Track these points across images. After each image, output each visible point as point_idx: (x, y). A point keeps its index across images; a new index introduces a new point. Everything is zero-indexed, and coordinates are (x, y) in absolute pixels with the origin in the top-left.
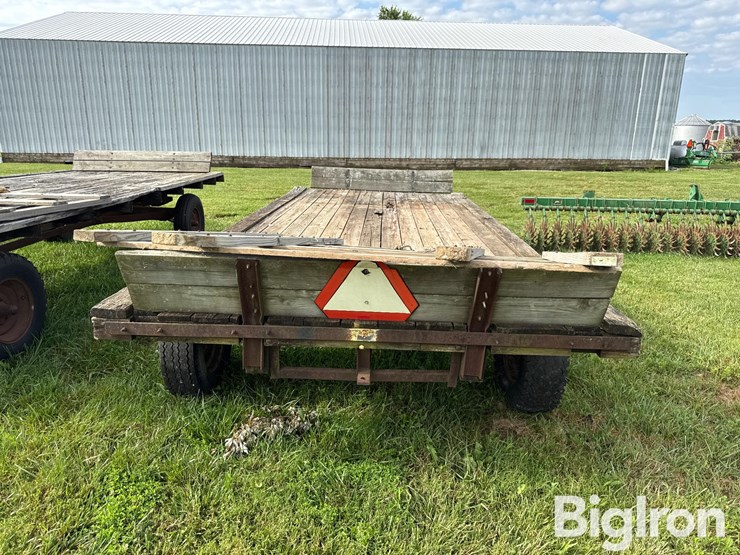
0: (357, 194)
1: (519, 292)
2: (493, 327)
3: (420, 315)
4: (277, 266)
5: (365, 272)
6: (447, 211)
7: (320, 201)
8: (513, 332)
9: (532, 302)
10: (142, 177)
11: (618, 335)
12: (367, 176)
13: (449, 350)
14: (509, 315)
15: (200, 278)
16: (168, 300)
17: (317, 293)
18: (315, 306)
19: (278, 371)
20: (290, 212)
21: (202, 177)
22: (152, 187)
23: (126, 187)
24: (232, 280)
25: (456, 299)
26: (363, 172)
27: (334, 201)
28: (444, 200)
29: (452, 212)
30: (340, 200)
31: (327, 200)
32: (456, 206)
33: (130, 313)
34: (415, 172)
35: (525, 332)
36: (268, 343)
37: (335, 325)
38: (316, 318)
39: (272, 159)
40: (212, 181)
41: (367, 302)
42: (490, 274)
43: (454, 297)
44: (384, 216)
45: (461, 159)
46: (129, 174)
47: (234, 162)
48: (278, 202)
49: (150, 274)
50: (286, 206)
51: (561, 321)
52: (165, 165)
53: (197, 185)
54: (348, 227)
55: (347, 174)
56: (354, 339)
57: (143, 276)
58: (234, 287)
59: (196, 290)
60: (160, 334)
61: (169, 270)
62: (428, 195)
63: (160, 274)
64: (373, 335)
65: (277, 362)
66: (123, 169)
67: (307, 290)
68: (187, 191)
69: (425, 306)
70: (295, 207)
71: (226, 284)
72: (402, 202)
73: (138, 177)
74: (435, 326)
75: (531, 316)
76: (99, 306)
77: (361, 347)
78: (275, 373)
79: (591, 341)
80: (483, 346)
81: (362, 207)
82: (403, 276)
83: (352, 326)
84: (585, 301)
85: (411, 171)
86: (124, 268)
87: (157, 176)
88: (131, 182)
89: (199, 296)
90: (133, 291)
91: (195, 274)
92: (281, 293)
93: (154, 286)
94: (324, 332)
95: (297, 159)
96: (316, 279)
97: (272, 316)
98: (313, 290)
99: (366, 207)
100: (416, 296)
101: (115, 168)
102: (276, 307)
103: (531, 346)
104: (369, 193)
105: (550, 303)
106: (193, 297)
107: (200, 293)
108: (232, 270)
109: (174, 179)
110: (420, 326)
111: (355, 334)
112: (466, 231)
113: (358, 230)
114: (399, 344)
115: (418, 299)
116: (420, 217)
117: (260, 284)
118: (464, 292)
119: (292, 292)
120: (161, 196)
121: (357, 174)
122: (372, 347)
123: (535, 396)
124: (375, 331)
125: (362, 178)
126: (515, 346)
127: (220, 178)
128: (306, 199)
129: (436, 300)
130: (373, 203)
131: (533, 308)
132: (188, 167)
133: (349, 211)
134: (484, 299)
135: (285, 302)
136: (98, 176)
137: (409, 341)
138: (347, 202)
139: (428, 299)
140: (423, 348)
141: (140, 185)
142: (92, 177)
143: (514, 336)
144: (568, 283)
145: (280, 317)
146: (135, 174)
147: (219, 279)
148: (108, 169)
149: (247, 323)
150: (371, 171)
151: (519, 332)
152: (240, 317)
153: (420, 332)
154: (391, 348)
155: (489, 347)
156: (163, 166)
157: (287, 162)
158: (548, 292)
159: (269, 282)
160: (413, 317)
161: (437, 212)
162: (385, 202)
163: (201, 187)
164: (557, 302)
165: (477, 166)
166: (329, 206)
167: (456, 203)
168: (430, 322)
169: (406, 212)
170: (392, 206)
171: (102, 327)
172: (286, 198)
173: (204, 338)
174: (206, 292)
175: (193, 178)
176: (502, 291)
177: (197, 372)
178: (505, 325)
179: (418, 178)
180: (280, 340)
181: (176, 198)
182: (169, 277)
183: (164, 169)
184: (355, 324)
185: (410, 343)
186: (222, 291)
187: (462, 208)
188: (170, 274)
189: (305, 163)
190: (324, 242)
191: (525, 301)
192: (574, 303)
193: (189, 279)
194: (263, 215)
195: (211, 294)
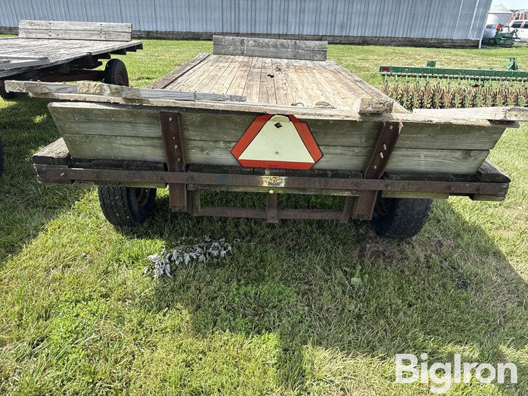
0: (251, 59)
1: (413, 144)
2: (386, 175)
3: (323, 164)
4: (197, 118)
5: (278, 126)
6: (325, 75)
7: (221, 65)
8: (403, 179)
9: (423, 153)
10: (76, 44)
11: (490, 182)
12: (258, 45)
13: (346, 194)
14: (401, 164)
15: (127, 129)
16: (101, 149)
17: (233, 144)
18: (231, 155)
19: (199, 210)
20: (198, 73)
21: (125, 45)
22: (84, 52)
23: (62, 51)
24: (157, 131)
25: (357, 150)
26: (255, 41)
27: (233, 65)
28: (321, 66)
29: (330, 76)
30: (237, 65)
31: (227, 64)
32: (331, 71)
33: (68, 161)
34: (297, 41)
35: (413, 179)
36: (191, 188)
37: (249, 173)
38: (231, 166)
39: (178, 33)
40: (133, 49)
41: (277, 153)
42: (392, 127)
43: (355, 149)
44: (275, 78)
45: (326, 36)
46: (65, 41)
47: (149, 35)
48: (187, 65)
49: (82, 125)
50: (194, 69)
51: (444, 169)
52: (95, 34)
53: (121, 51)
54: (248, 87)
55: (242, 42)
56: (265, 184)
57: (76, 127)
58: (159, 138)
59: (125, 141)
60: (95, 179)
61: (99, 121)
62: (307, 62)
63: (92, 125)
64: (282, 182)
65: (198, 203)
66: (60, 36)
67: (225, 142)
68: (113, 57)
69: (328, 156)
70: (201, 69)
71: (152, 135)
72: (288, 67)
73: (73, 44)
74: (336, 174)
75: (420, 165)
76: (39, 154)
77: (271, 192)
78: (197, 212)
79: (468, 186)
80: (376, 191)
81: (256, 70)
82: (312, 130)
83: (263, 174)
84: (468, 152)
85: (294, 41)
86: (58, 119)
87: (88, 43)
88: (67, 48)
89: (128, 145)
90: (70, 141)
91: (122, 125)
92: (201, 144)
93: (87, 136)
94: (240, 179)
95: (198, 34)
96: (233, 132)
97: (193, 164)
98: (230, 142)
99: (259, 70)
100: (321, 147)
101: (54, 36)
102: (196, 156)
103: (418, 191)
104: (260, 59)
105: (438, 153)
106: (122, 146)
107: (128, 143)
108: (156, 122)
109: (102, 46)
110: (323, 174)
111: (266, 181)
112: (344, 91)
113: (256, 90)
114: (304, 189)
115: (322, 150)
116: (304, 79)
117: (182, 135)
118: (365, 145)
119: (211, 143)
120: (92, 59)
121: (250, 42)
122: (280, 192)
123: (402, 226)
124: (283, 178)
125: (254, 46)
126: (403, 190)
127: (140, 47)
128: (210, 63)
129: (338, 151)
130: (265, 68)
131: (422, 158)
132: (113, 37)
133: (246, 74)
134: (382, 150)
135: (205, 153)
136: (40, 42)
137: (312, 186)
138: (243, 66)
139: (332, 150)
140: (324, 193)
141: (75, 50)
142: (35, 43)
143: (403, 182)
144: (457, 137)
145: (201, 165)
146: (71, 41)
147: (145, 130)
148: (48, 37)
149: (173, 170)
150: (261, 40)
151: (408, 179)
152: (165, 165)
153: (323, 180)
154: (297, 192)
155: (380, 192)
156: (92, 35)
157: (190, 36)
158: (438, 144)
159: (190, 133)
160: (317, 166)
161: (318, 76)
162: (274, 67)
163: (125, 54)
164: (445, 153)
165: (338, 41)
166: (229, 70)
167: (331, 68)
168: (332, 171)
169: (293, 75)
170: (279, 70)
171: (44, 172)
172: (193, 62)
173: (134, 183)
174: (133, 142)
175: (117, 45)
176: (399, 143)
177: (131, 208)
178: (397, 173)
179: (299, 48)
180: (201, 185)
181: (105, 62)
182: (100, 128)
183: (94, 38)
184: (266, 172)
185: (313, 188)
186: (148, 142)
187: (336, 72)
188: (100, 125)
189: (205, 37)
190: (231, 98)
191: (417, 152)
192: (458, 154)
193: (118, 129)
194: (177, 76)
195: (138, 143)
